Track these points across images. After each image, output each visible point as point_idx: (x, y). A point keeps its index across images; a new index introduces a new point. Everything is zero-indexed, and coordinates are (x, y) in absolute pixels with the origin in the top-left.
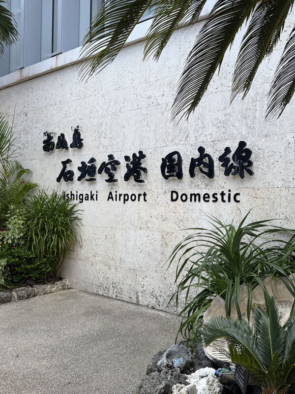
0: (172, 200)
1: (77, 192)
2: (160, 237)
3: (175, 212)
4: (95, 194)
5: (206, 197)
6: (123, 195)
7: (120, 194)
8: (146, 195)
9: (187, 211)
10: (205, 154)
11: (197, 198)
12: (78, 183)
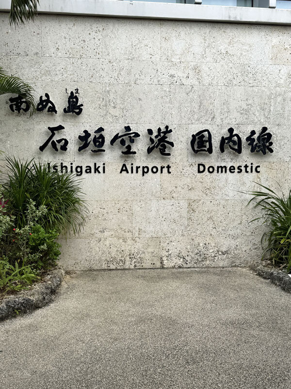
0: (199, 172)
2: (187, 205)
3: (201, 182)
4: (102, 166)
5: (232, 169)
6: (141, 167)
7: (137, 167)
8: (170, 167)
9: (214, 181)
10: (234, 134)
11: (224, 170)
12: (73, 153)
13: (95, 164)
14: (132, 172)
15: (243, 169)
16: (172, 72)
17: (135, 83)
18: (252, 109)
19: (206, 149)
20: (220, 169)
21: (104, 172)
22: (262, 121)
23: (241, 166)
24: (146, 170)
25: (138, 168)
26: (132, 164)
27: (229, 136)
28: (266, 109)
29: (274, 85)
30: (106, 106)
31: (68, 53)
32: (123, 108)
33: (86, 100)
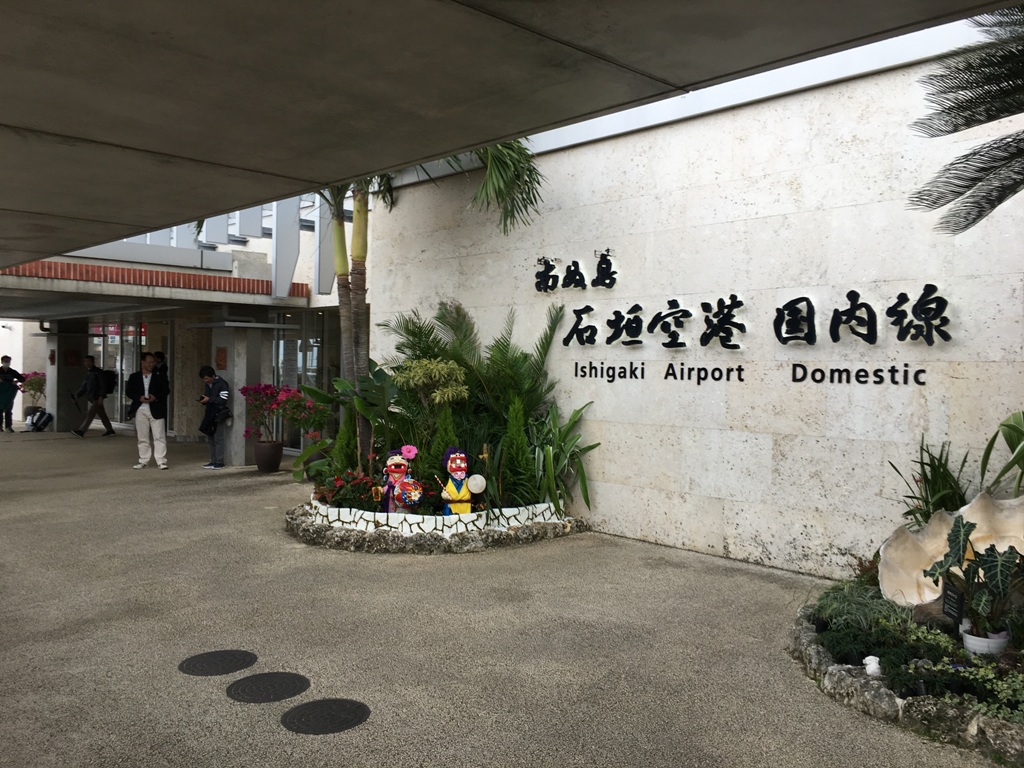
0: (795, 379)
1: (602, 363)
2: (771, 444)
3: (799, 401)
4: (640, 367)
5: (862, 375)
6: (696, 370)
7: (689, 369)
8: (743, 370)
9: (823, 398)
10: (859, 303)
11: (844, 376)
12: (604, 348)
13: (632, 363)
14: (682, 378)
15: (886, 375)
16: (750, 196)
19: (802, 335)
20: (836, 375)
21: (643, 377)
23: (881, 371)
24: (703, 374)
26: (682, 364)
27: (848, 307)
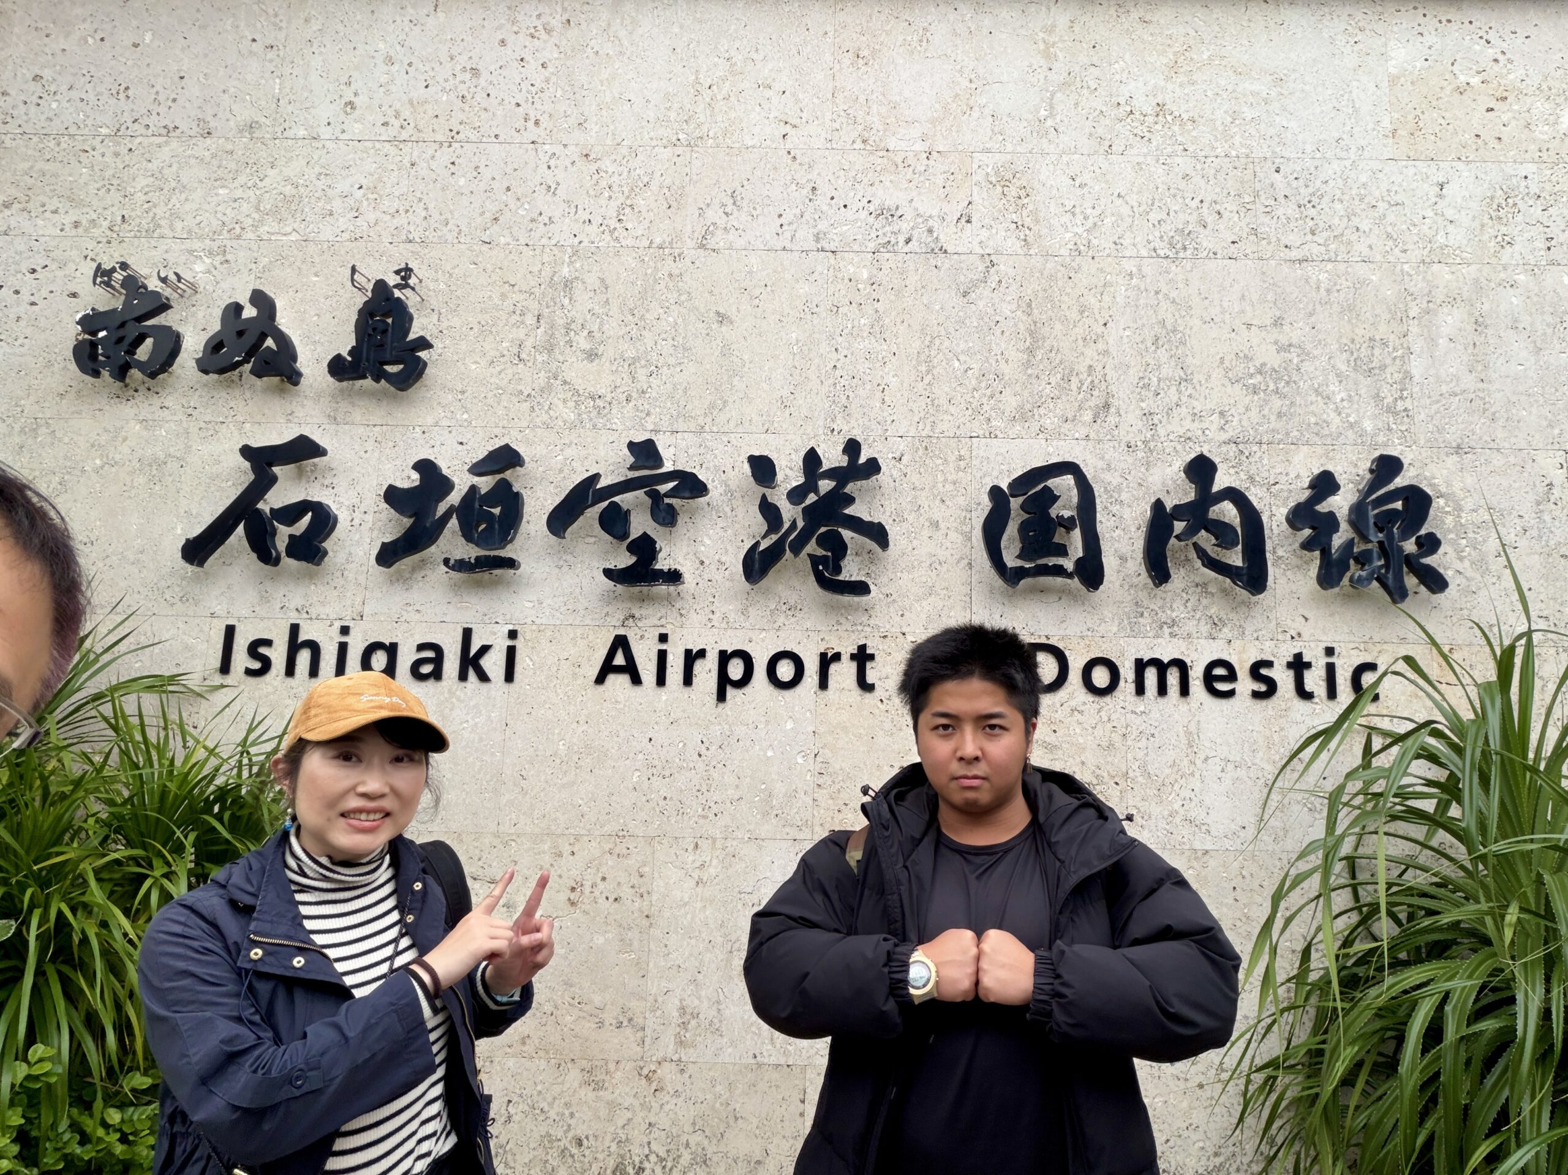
4: (500, 645)
5: (1220, 677)
6: (712, 656)
7: (688, 652)
8: (872, 657)
9: (1116, 738)
10: (1215, 488)
11: (1173, 678)
12: (362, 579)
13: (467, 634)
14: (661, 681)
15: (1284, 678)
16: (888, 195)
17: (702, 246)
18: (1307, 366)
19: (1069, 565)
20: (1151, 675)
21: (509, 677)
22: (1368, 425)
23: (1269, 664)
24: (736, 670)
25: (692, 658)
26: (663, 638)
27: (1191, 496)
28: (1383, 368)
29: (1415, 254)
30: (550, 348)
31: (397, 124)
32: (635, 360)
33: (456, 322)
